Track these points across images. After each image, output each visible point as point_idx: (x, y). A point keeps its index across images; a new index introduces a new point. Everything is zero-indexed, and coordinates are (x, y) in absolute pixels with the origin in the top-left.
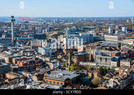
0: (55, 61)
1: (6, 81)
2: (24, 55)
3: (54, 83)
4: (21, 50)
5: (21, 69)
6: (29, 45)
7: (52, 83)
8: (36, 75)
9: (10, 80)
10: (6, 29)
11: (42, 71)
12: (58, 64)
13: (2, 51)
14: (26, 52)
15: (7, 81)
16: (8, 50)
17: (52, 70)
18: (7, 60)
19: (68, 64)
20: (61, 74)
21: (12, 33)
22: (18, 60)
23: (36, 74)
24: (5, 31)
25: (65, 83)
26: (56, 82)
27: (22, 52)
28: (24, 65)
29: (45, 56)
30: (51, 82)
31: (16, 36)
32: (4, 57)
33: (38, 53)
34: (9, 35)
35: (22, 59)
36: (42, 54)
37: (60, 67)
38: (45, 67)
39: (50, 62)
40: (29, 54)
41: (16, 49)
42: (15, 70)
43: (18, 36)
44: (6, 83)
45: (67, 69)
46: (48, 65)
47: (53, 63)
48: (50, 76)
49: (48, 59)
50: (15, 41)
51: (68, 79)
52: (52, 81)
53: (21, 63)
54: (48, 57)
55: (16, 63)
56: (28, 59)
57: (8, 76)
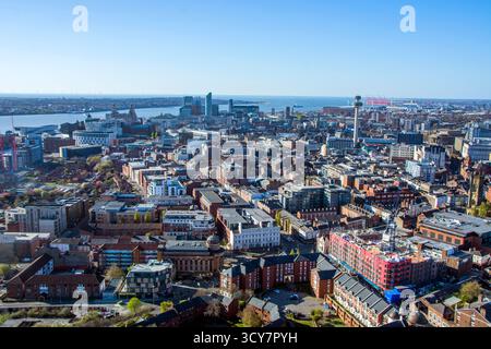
0: (441, 191)
1: (342, 220)
2: (375, 173)
3: (441, 237)
4: (370, 163)
5: (371, 200)
6: (385, 155)
7: (436, 237)
8: (402, 217)
9: (349, 219)
10: (344, 121)
11: (413, 209)
12: (449, 199)
13: (335, 163)
14: (381, 168)
15: (344, 220)
16: (346, 162)
17: (436, 211)
18: (343, 179)
19: (472, 202)
20: (458, 222)
21: (354, 130)
22: (366, 182)
23: (401, 214)
24: (341, 125)
25: (465, 242)
26: (445, 236)
27: (372, 167)
28: (377, 193)
29: (420, 179)
30: (433, 235)
31: (360, 134)
32: (338, 175)
33: (405, 173)
34: (347, 133)
35: (373, 182)
36: (414, 175)
37: (452, 206)
38: (419, 201)
39: (431, 193)
40: (385, 173)
41: (360, 160)
42: (359, 202)
43: (364, 135)
44: (343, 224)
45: (468, 211)
46: (425, 199)
47: (438, 196)
48: (433, 221)
49: (426, 187)
50: (358, 146)
51: (474, 234)
52: (437, 233)
53: (371, 190)
54: (426, 181)
55: (361, 188)
56: (386, 182)
57: (345, 210)
